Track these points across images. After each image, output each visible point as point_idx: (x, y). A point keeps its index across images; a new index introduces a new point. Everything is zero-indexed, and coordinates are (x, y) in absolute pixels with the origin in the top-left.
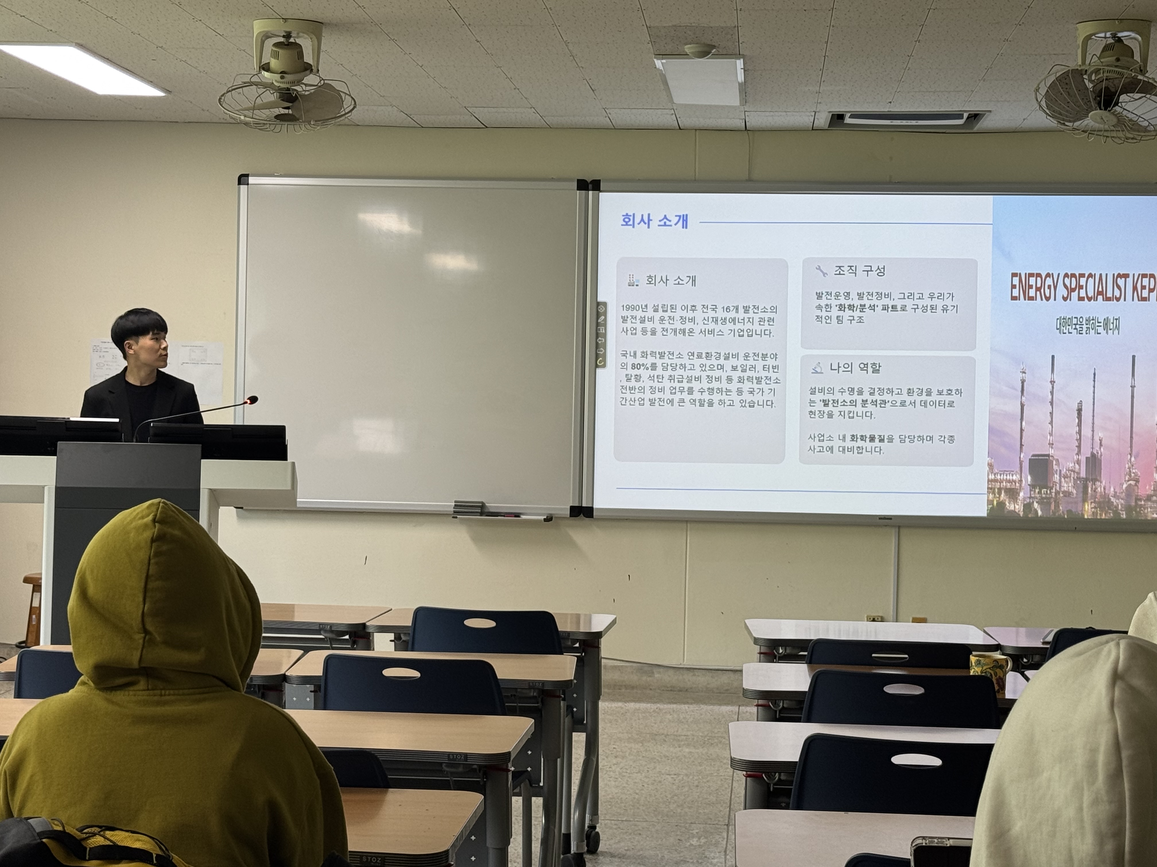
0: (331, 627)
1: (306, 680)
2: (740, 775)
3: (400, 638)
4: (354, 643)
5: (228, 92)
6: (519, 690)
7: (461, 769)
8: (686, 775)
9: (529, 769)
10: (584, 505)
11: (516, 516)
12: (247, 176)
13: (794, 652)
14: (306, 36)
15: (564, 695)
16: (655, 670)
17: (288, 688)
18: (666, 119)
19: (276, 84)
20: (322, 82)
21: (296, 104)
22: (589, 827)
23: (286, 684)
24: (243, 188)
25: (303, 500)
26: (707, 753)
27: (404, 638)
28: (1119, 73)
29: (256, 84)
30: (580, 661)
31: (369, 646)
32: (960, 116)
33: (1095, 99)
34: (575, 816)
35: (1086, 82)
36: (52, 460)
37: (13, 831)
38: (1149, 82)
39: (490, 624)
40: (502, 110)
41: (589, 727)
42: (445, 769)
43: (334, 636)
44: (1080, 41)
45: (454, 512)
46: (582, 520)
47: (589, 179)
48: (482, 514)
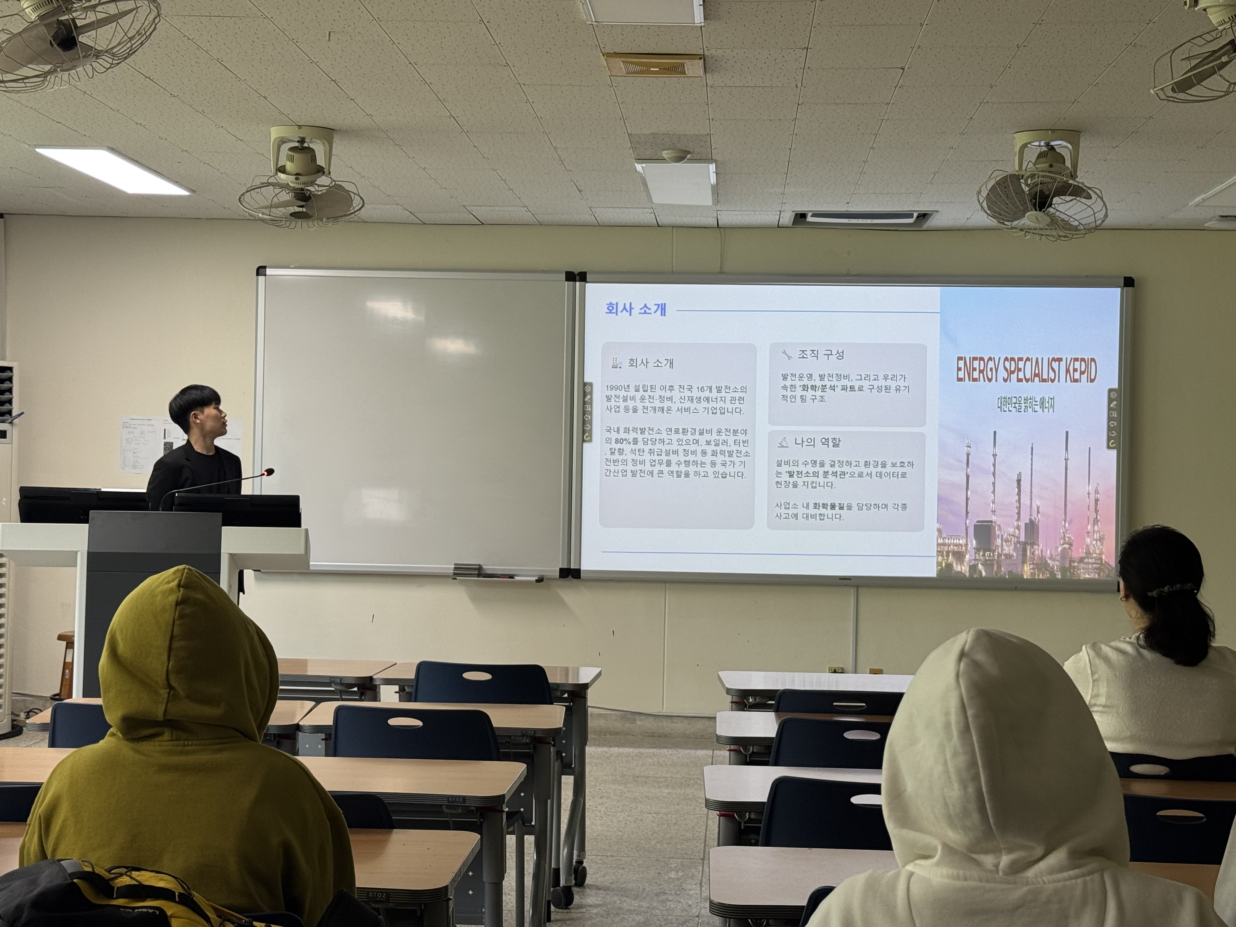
0: (341, 680)
1: (317, 729)
2: (714, 815)
3: (404, 690)
4: (362, 694)
5: (247, 192)
6: (513, 737)
7: (460, 811)
8: (666, 814)
9: (522, 810)
10: (572, 567)
11: (510, 578)
12: (264, 267)
13: (763, 701)
14: (319, 141)
15: (554, 740)
16: (637, 718)
17: (301, 736)
18: (647, 217)
19: (291, 184)
20: (333, 183)
21: (309, 202)
22: (576, 862)
23: (300, 733)
24: (261, 278)
25: (315, 563)
26: (684, 794)
27: (407, 690)
28: (1052, 178)
29: (273, 185)
30: (569, 710)
31: (376, 698)
32: (910, 216)
33: (1031, 201)
34: (564, 852)
35: (1023, 185)
36: (83, 529)
37: (47, 872)
38: (1079, 186)
39: (486, 676)
40: (497, 208)
41: (577, 770)
42: (445, 810)
43: (344, 688)
44: (1017, 149)
45: (454, 574)
46: (571, 581)
47: (576, 271)
48: (479, 575)
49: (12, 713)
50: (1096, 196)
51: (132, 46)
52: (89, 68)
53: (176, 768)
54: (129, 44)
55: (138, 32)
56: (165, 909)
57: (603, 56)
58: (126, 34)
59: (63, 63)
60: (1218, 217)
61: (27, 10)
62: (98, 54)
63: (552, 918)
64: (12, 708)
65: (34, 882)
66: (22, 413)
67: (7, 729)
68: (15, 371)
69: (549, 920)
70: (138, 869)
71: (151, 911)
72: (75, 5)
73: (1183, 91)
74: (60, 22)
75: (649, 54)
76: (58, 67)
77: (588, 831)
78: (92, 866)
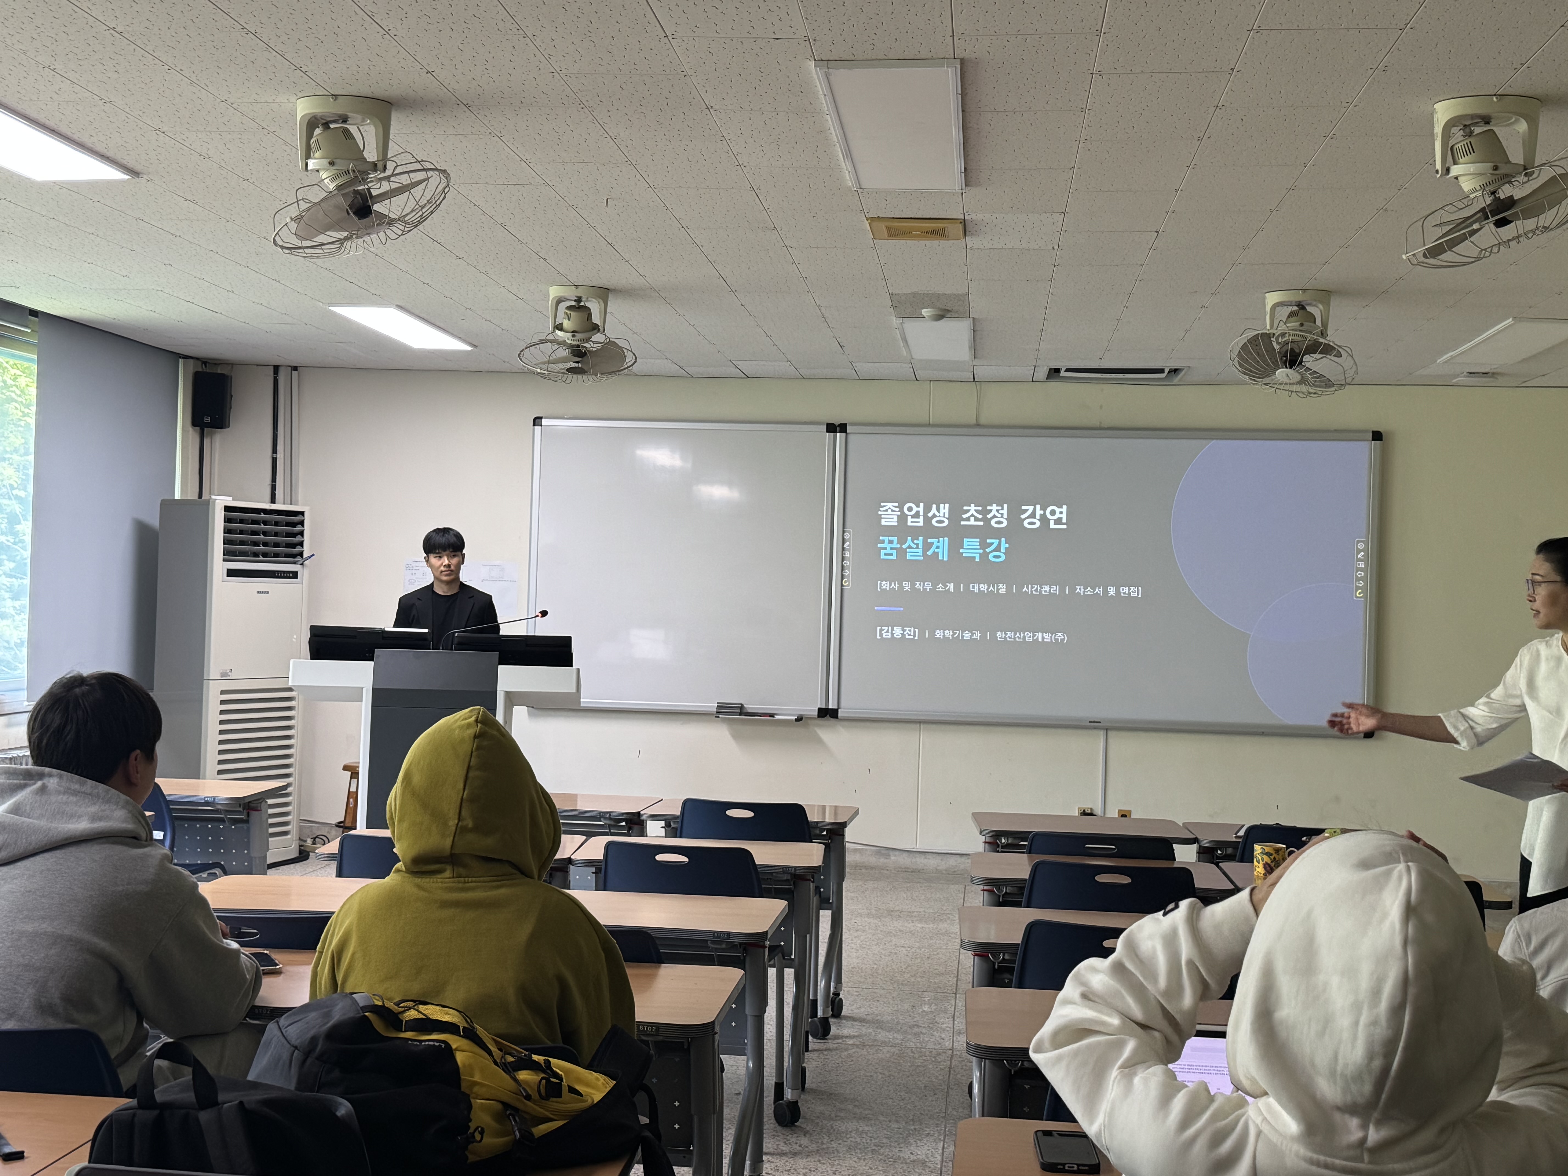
0: (610, 815)
1: (588, 863)
2: (969, 954)
3: (670, 826)
4: (630, 829)
5: (526, 348)
6: (774, 874)
7: (724, 946)
8: (919, 948)
9: (782, 943)
10: (830, 707)
11: (770, 716)
12: (541, 418)
13: (1016, 842)
14: (594, 300)
15: (813, 878)
16: (891, 853)
17: (573, 869)
18: (902, 370)
19: (568, 341)
20: (608, 340)
21: (585, 358)
22: (833, 994)
23: (571, 866)
24: (537, 428)
25: (586, 700)
26: (936, 928)
27: (673, 825)
28: (1302, 336)
29: (551, 341)
30: (827, 847)
31: (642, 833)
32: (1161, 371)
33: (1281, 359)
34: (822, 984)
35: (1274, 344)
36: (368, 666)
37: (339, 1006)
38: (1329, 345)
39: (748, 814)
40: (762, 363)
41: (834, 905)
42: (710, 944)
43: (612, 823)
44: (1268, 308)
45: (717, 712)
46: (829, 721)
47: (837, 423)
48: (740, 714)
49: (300, 839)
50: (1346, 354)
51: (422, 215)
52: (382, 234)
53: (457, 904)
54: (420, 213)
55: (428, 201)
56: (450, 1043)
57: (867, 220)
58: (418, 204)
59: (358, 231)
60: (1465, 373)
61: (326, 181)
62: (391, 222)
63: (810, 1048)
64: (300, 834)
65: (327, 1015)
66: (313, 555)
67: (294, 854)
68: (306, 514)
69: (807, 1050)
70: (425, 1003)
71: (437, 1044)
72: (370, 176)
73: (1433, 257)
74: (356, 192)
75: (911, 218)
76: (354, 234)
77: (844, 963)
78: (382, 1000)
